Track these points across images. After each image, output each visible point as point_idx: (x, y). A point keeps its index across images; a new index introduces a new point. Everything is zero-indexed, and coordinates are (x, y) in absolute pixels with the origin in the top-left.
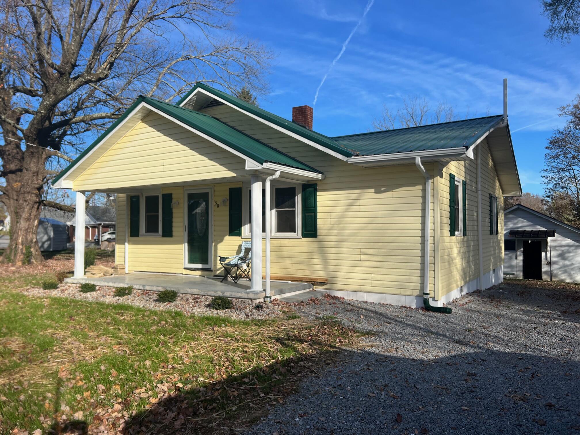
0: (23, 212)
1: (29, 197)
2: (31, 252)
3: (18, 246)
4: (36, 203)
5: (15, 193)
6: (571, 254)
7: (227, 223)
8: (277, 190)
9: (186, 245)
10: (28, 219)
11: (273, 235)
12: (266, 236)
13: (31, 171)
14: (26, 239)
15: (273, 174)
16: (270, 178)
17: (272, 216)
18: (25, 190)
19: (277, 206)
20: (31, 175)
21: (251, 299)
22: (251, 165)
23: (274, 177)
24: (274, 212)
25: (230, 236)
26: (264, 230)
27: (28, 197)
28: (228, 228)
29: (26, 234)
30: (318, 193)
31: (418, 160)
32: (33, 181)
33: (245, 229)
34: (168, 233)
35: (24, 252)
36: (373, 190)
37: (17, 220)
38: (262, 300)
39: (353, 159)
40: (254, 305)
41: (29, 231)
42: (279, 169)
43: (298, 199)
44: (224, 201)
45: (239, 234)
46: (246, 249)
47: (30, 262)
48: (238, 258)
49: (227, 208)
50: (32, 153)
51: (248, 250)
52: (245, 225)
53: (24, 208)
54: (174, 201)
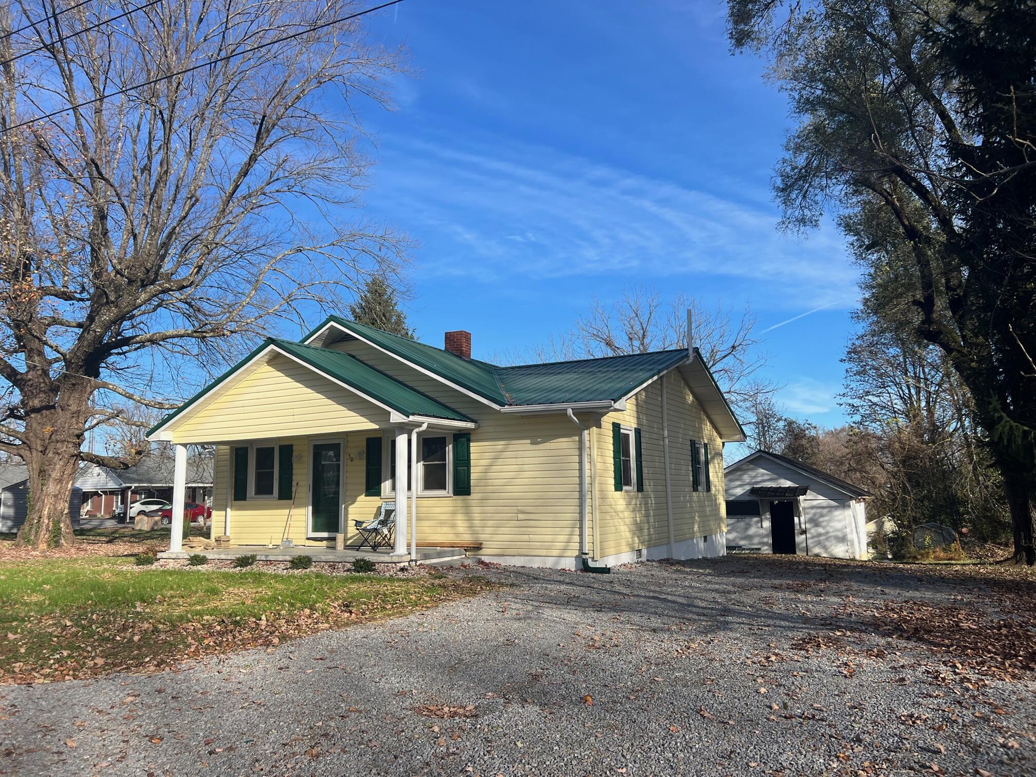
0: (54, 469)
1: (64, 449)
2: (60, 529)
3: (42, 520)
4: (73, 456)
5: (39, 442)
6: (826, 518)
7: (364, 480)
8: (424, 439)
9: (310, 508)
10: (60, 481)
11: (419, 493)
12: (412, 495)
13: (70, 410)
14: (55, 509)
15: (421, 426)
16: (417, 430)
17: (418, 469)
18: (58, 438)
19: (424, 459)
20: (69, 416)
21: (395, 563)
22: (396, 417)
23: (421, 429)
24: (421, 464)
25: (366, 496)
26: (409, 488)
27: (62, 448)
28: (364, 487)
29: (56, 502)
30: (472, 444)
31: (570, 412)
32: (71, 424)
33: (386, 486)
34: (286, 495)
35: (50, 529)
36: (529, 441)
37: (43, 481)
38: (407, 564)
39: (507, 409)
40: (398, 568)
41: (59, 497)
42: (426, 421)
43: (450, 449)
44: (360, 453)
45: (378, 493)
46: (386, 511)
47: (57, 544)
48: (377, 522)
49: (364, 462)
50: (74, 385)
51: (389, 513)
52: (385, 481)
53: (55, 464)
54: (294, 454)
